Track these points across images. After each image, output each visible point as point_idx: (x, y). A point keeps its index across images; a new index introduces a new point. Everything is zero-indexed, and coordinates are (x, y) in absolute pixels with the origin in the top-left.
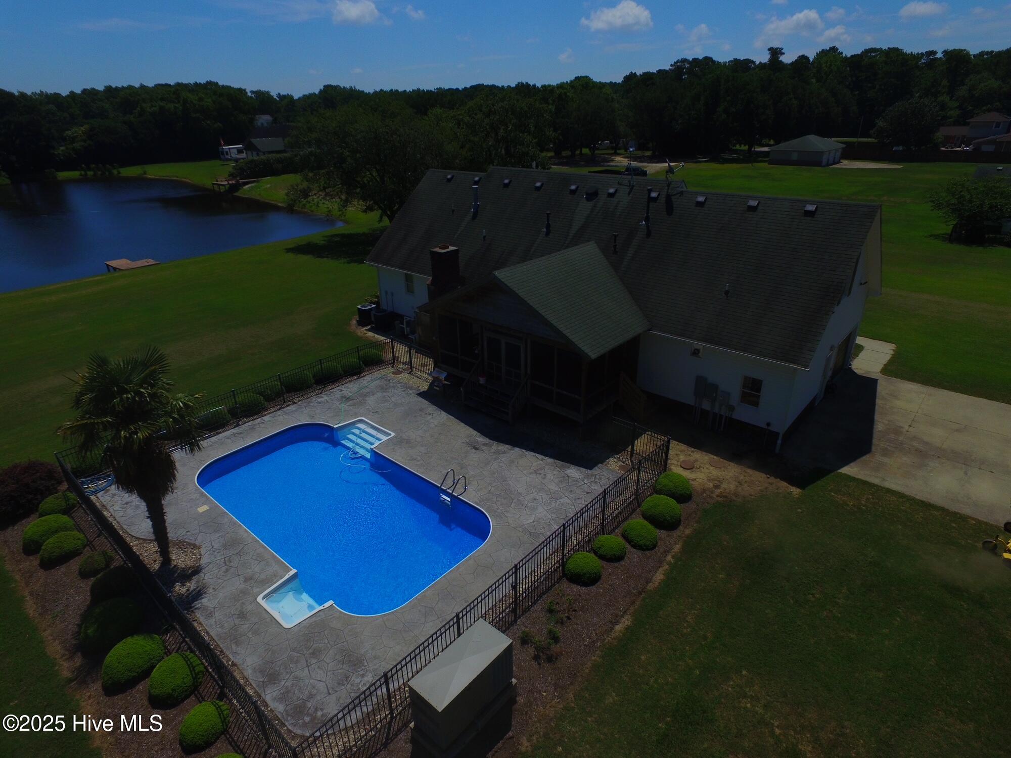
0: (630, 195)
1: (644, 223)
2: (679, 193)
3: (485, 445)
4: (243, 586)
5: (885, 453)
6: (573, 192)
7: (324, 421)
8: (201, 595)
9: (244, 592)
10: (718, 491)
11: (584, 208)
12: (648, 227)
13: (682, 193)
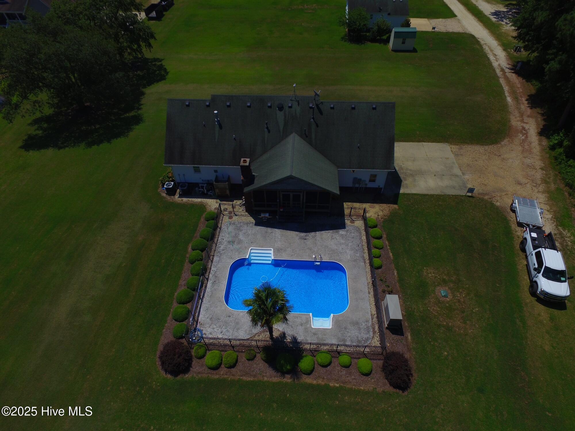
0: (300, 106)
1: (312, 120)
2: (321, 103)
3: (306, 236)
4: (303, 327)
5: (405, 180)
6: (270, 107)
7: (238, 257)
8: (296, 338)
9: (306, 329)
10: (380, 217)
11: (280, 115)
12: (315, 121)
13: (322, 103)
